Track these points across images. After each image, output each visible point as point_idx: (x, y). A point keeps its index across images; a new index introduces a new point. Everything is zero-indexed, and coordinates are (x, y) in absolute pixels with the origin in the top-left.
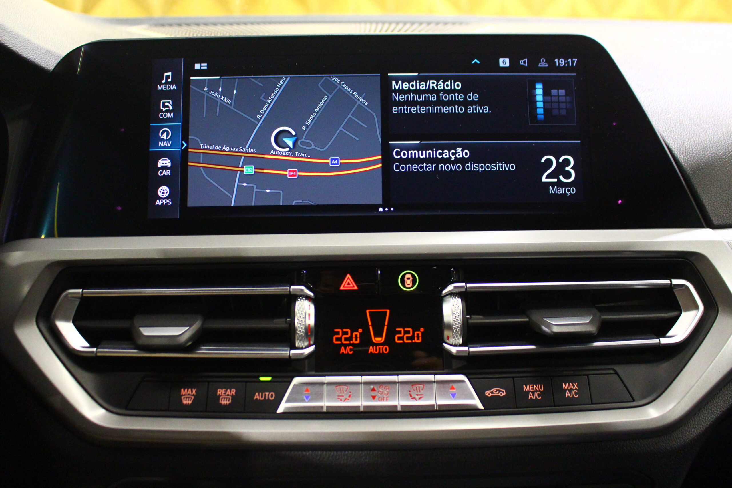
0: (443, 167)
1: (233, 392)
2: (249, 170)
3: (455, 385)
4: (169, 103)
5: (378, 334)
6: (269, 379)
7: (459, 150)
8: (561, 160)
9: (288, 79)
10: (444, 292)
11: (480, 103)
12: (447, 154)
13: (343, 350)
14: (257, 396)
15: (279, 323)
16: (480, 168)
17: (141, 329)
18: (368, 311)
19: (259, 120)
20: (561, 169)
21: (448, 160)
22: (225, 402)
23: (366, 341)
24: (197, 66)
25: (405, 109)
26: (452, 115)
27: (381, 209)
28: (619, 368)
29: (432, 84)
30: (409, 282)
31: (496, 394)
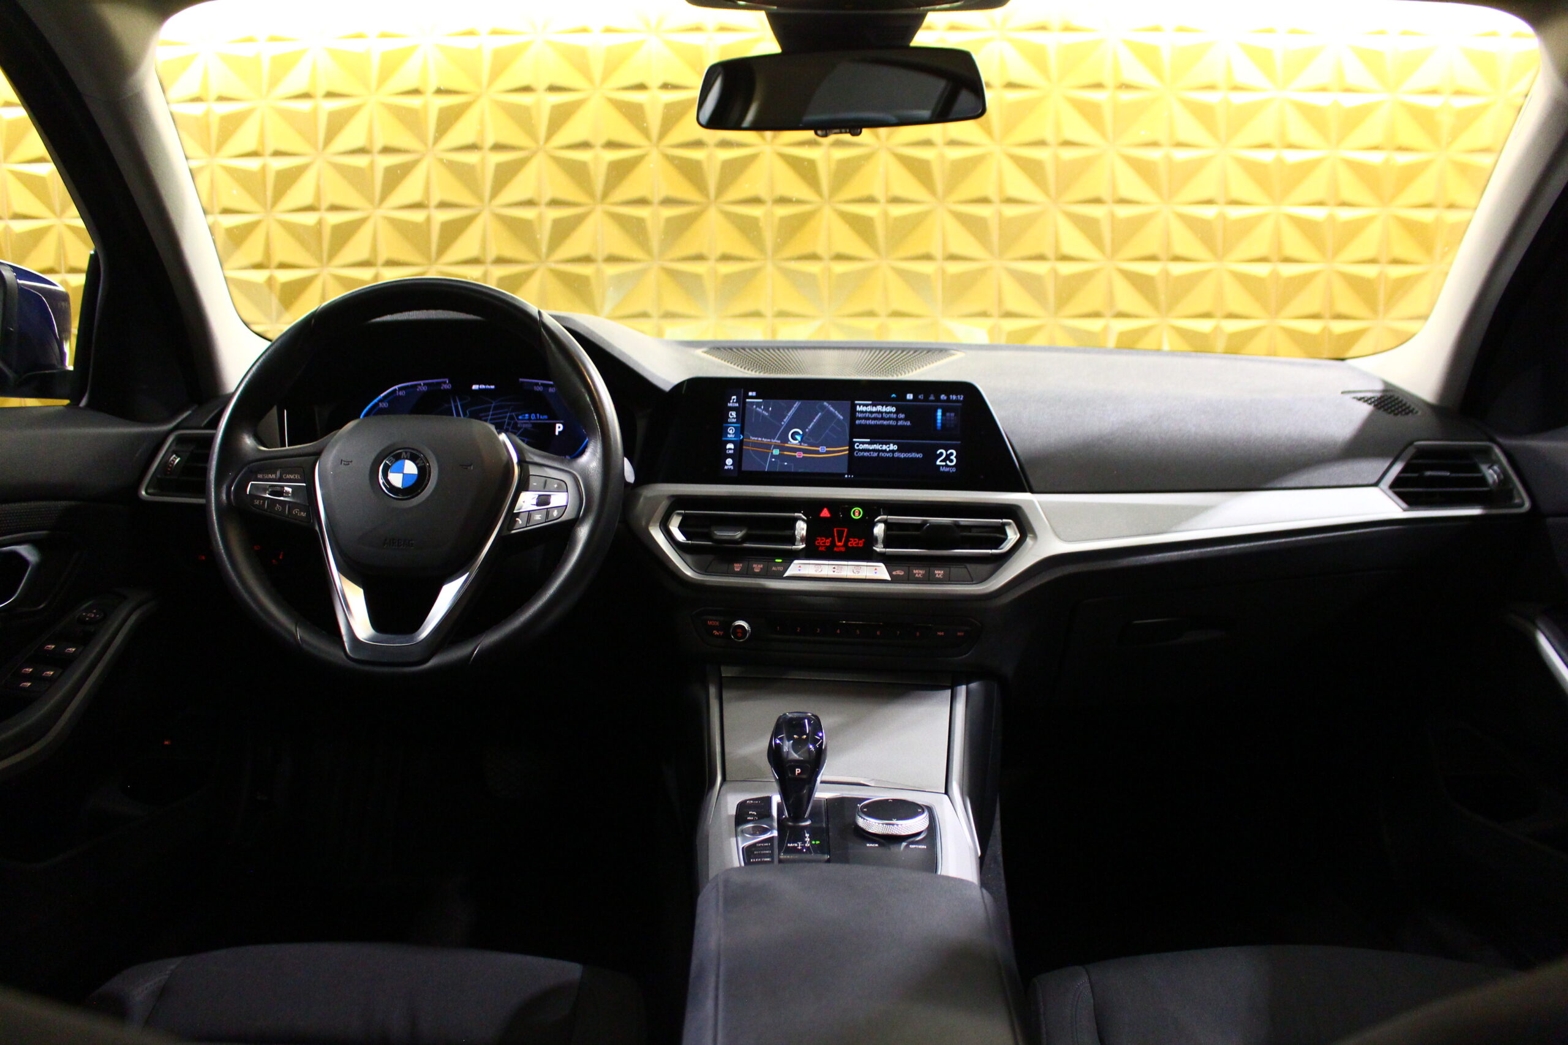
0: (882, 454)
1: (762, 566)
2: (776, 452)
3: (877, 568)
4: (734, 414)
5: (840, 541)
6: (780, 561)
7: (891, 445)
8: (949, 452)
9: (800, 403)
10: (876, 520)
11: (905, 419)
12: (884, 447)
13: (820, 549)
14: (774, 568)
15: (788, 533)
16: (902, 455)
17: (715, 532)
18: (835, 529)
19: (782, 425)
20: (948, 458)
21: (885, 451)
22: (757, 570)
23: (833, 543)
24: (750, 394)
25: (863, 422)
26: (889, 426)
27: (846, 476)
28: (968, 566)
29: (879, 408)
30: (857, 514)
31: (898, 573)
